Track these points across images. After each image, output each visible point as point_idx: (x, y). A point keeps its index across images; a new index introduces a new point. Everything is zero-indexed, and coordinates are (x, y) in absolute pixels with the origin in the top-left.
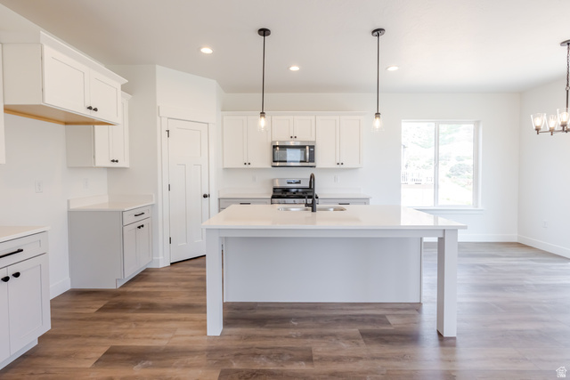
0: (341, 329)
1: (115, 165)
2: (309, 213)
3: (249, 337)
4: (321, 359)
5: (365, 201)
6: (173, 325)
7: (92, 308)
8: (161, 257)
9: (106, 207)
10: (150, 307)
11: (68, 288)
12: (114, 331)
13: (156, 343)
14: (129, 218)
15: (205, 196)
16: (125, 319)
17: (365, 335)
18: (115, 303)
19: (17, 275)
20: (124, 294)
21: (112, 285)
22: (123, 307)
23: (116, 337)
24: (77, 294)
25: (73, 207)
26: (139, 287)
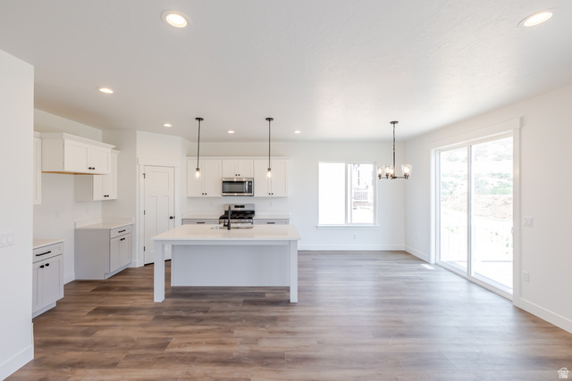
0: (234, 299)
1: (107, 198)
2: (226, 230)
3: (178, 303)
4: (213, 312)
5: (286, 221)
6: (135, 297)
7: (88, 289)
8: (137, 260)
9: (101, 227)
10: (125, 289)
11: (73, 279)
12: (100, 300)
13: (123, 305)
14: (114, 234)
15: (171, 218)
16: (108, 295)
17: (246, 302)
18: (103, 287)
19: (47, 265)
20: (109, 282)
21: (102, 278)
22: (108, 289)
23: (101, 303)
24: (78, 282)
25: (78, 227)
26: (119, 279)
